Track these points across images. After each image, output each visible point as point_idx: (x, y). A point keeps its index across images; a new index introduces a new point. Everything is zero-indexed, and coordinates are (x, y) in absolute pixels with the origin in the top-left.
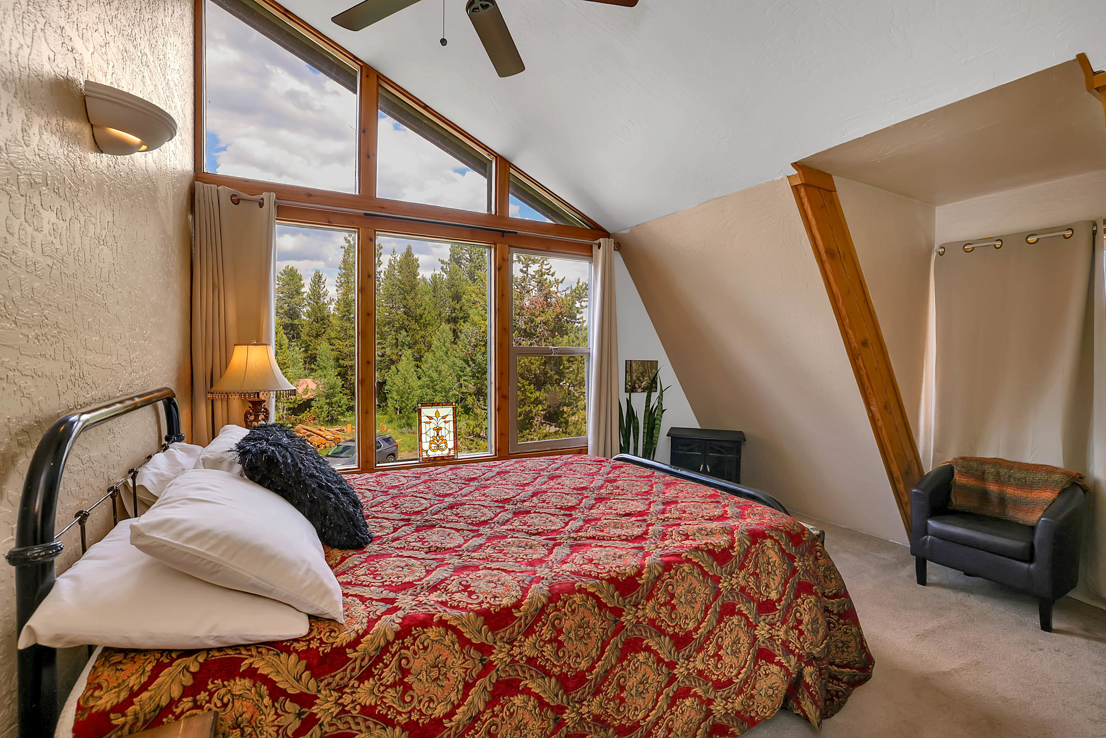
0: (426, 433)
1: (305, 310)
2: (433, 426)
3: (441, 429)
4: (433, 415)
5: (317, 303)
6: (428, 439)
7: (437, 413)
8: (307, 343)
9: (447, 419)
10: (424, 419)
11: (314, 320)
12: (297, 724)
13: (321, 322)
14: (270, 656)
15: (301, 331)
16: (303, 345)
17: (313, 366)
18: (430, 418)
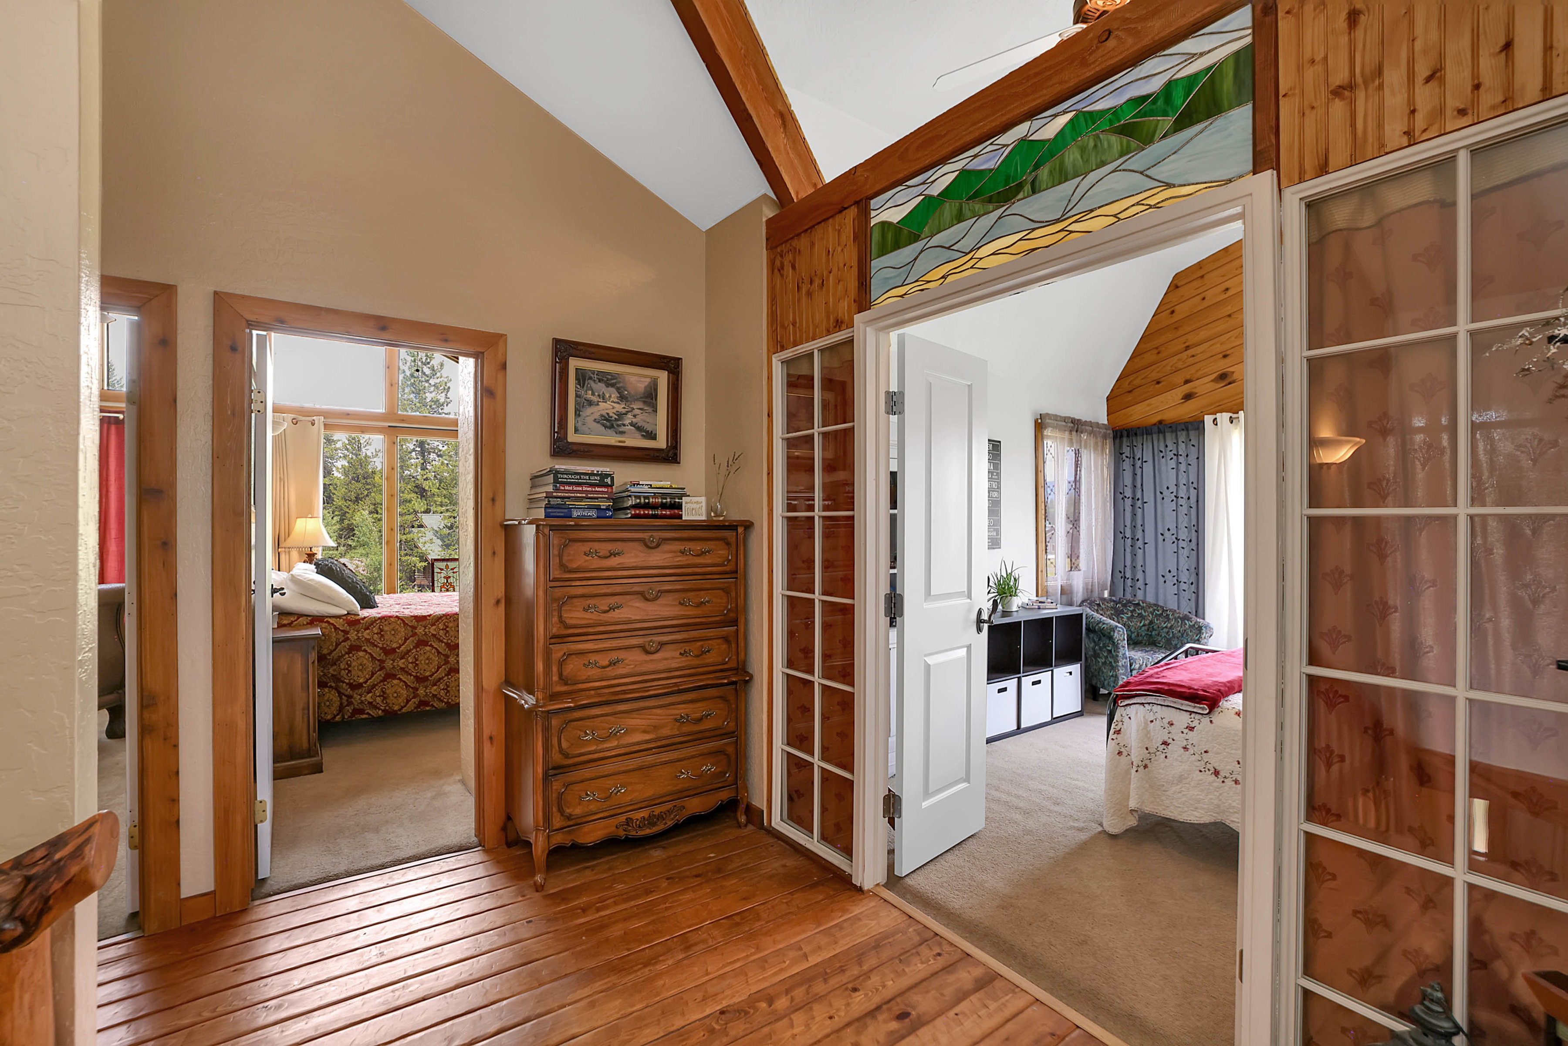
0: (438, 580)
1: (339, 464)
2: (443, 575)
3: (450, 577)
4: (444, 567)
5: (356, 455)
6: (440, 585)
7: (447, 567)
8: (342, 509)
9: (455, 571)
10: (436, 570)
11: (353, 478)
12: (343, 638)
13: (364, 481)
14: (334, 619)
15: (334, 494)
16: (337, 513)
17: (350, 542)
18: (442, 569)
